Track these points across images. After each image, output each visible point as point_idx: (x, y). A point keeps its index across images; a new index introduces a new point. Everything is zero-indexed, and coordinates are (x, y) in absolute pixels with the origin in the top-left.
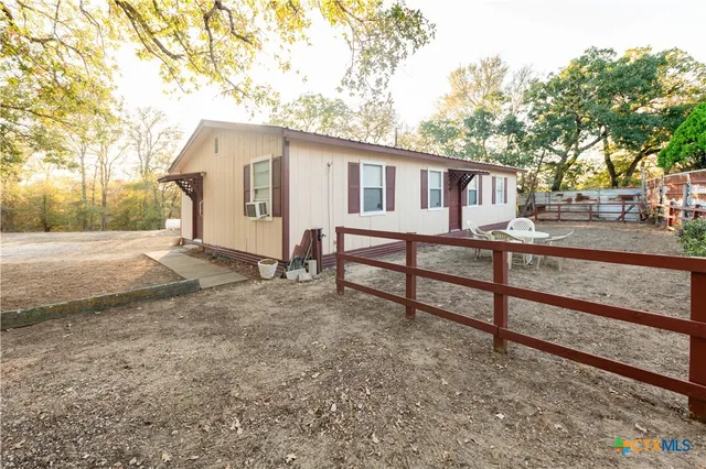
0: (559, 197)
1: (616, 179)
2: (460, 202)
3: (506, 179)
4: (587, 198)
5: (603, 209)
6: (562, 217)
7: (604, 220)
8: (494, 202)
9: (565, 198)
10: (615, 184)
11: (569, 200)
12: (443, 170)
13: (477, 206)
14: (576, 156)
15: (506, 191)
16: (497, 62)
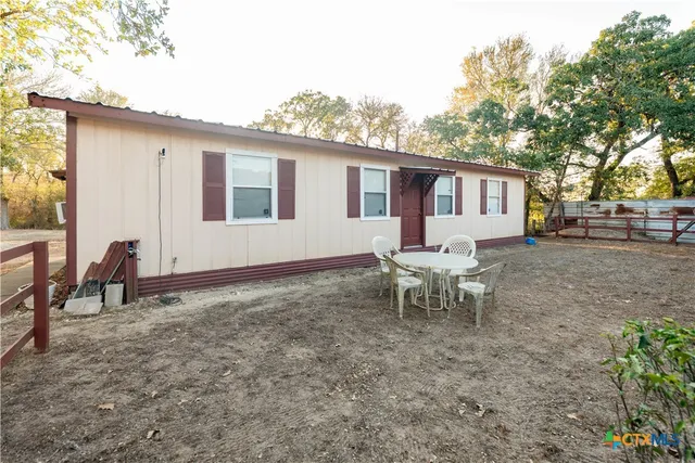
0: (594, 209)
1: (679, 188)
2: (422, 210)
3: (505, 184)
4: (631, 211)
5: (652, 225)
6: (590, 234)
7: (653, 240)
8: (483, 212)
9: (601, 210)
10: (677, 194)
11: (608, 212)
12: (389, 168)
13: (453, 215)
14: (621, 158)
15: (505, 198)
16: (518, 44)
